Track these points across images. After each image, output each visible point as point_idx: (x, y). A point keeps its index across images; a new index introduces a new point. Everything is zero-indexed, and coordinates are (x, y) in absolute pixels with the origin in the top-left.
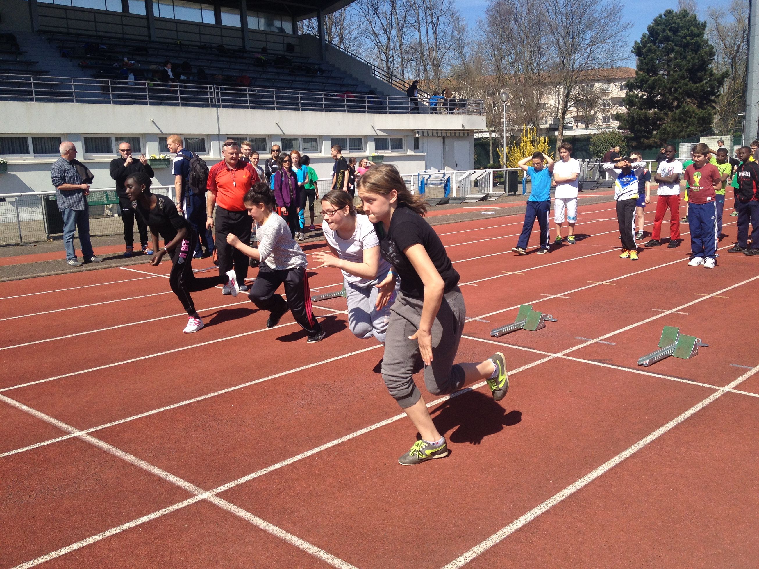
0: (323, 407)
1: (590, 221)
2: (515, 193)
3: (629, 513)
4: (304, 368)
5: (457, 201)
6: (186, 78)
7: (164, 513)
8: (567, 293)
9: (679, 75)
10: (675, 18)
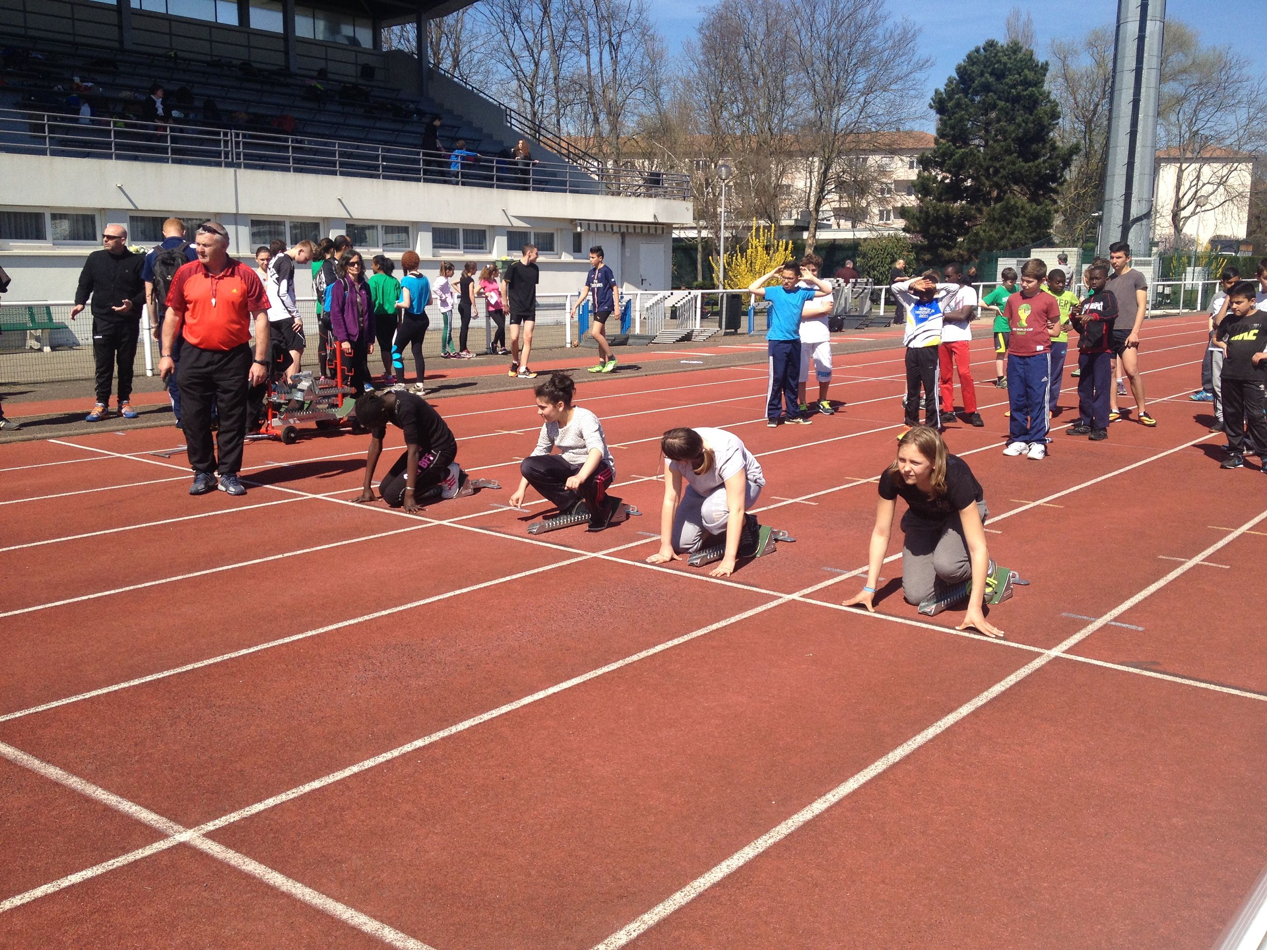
0: (401, 683)
1: (854, 379)
2: (736, 331)
3: (895, 853)
4: (371, 616)
5: (642, 341)
7: (111, 868)
8: (812, 495)
9: (1002, 147)
10: (1000, 54)
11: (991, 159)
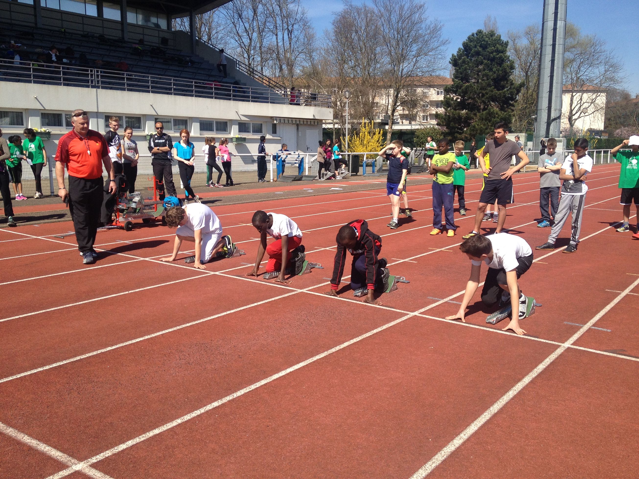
0: (202, 366)
1: (421, 198)
2: (357, 174)
5: (309, 179)
6: (69, 62)
8: (413, 258)
9: (486, 83)
10: (484, 37)
11: (481, 89)
